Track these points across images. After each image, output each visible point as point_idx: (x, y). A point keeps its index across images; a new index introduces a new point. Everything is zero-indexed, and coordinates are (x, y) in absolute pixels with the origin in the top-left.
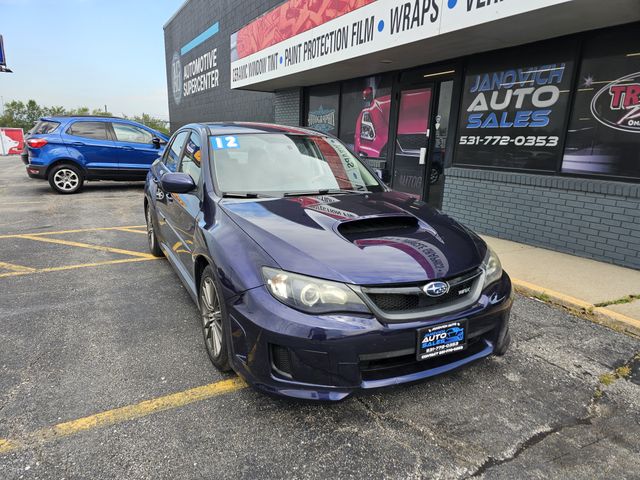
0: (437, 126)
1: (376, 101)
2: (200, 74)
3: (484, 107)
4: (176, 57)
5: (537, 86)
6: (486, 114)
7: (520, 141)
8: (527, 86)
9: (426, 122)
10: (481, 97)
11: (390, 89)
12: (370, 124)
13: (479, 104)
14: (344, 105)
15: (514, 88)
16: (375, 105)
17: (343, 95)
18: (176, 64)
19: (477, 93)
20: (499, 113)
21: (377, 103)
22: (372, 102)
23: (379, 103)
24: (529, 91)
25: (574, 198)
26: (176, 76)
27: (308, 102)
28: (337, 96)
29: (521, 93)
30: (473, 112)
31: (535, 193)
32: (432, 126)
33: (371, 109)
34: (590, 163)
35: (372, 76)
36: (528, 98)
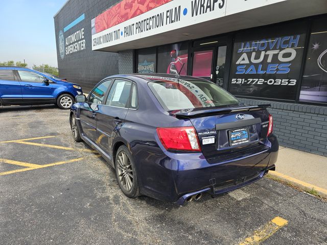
0: (217, 72)
1: (178, 57)
2: (75, 42)
3: (247, 61)
4: (61, 33)
5: (281, 49)
6: (248, 66)
7: (271, 82)
8: (275, 49)
9: (210, 70)
10: (245, 56)
11: (187, 51)
12: (175, 71)
13: (244, 59)
14: (159, 59)
15: (266, 50)
16: (178, 60)
17: (159, 54)
18: (61, 37)
19: (242, 53)
20: (256, 65)
21: (179, 59)
22: (176, 58)
23: (181, 59)
24: (276, 52)
25: (310, 117)
26: (61, 44)
27: (138, 58)
28: (155, 55)
29: (271, 53)
30: (240, 65)
31: (283, 113)
32: (213, 72)
33: (176, 62)
34: (318, 96)
35: (176, 43)
36: (275, 56)
